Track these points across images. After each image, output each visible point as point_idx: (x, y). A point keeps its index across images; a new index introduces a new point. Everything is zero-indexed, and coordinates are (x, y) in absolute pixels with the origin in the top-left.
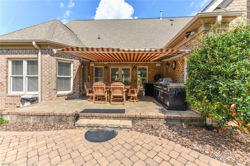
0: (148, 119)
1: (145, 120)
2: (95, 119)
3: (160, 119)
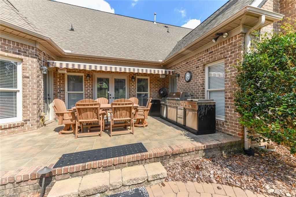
0: (183, 155)
1: (179, 157)
2: (92, 173)
3: (197, 151)
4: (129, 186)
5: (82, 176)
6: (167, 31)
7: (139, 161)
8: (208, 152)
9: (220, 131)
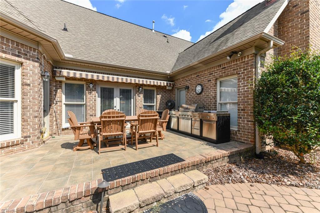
0: (213, 162)
1: (210, 164)
3: (224, 157)
4: (179, 192)
5: (133, 188)
6: (167, 41)
7: (179, 170)
8: (231, 158)
9: (232, 139)
